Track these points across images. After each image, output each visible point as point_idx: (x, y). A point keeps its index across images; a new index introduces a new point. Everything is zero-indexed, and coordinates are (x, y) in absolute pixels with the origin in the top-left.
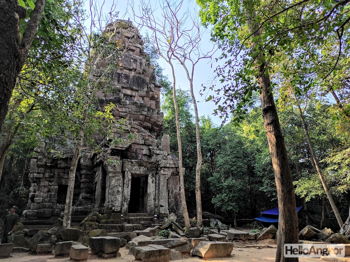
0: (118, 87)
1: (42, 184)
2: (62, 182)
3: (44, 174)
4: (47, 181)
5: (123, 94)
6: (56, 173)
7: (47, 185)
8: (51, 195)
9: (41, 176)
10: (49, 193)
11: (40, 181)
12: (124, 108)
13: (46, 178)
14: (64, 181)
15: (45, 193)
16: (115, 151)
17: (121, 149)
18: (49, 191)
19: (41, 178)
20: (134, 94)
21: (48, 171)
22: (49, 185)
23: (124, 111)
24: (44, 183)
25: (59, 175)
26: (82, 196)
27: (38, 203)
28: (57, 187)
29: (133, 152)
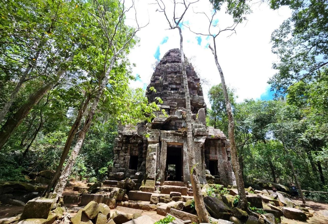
0: (166, 84)
1: (121, 154)
2: (133, 153)
3: (122, 148)
4: (124, 152)
5: (170, 88)
6: (129, 147)
7: (124, 155)
8: (125, 162)
9: (120, 149)
10: (124, 161)
11: (119, 153)
12: (169, 97)
13: (123, 150)
14: (134, 152)
15: (122, 161)
16: (155, 125)
17: (159, 123)
18: (124, 159)
19: (120, 150)
20: (178, 87)
21: (124, 145)
22: (125, 155)
23: (170, 98)
24: (122, 154)
25: (131, 148)
26: (143, 164)
27: (117, 168)
28: (130, 156)
29: (173, 126)
